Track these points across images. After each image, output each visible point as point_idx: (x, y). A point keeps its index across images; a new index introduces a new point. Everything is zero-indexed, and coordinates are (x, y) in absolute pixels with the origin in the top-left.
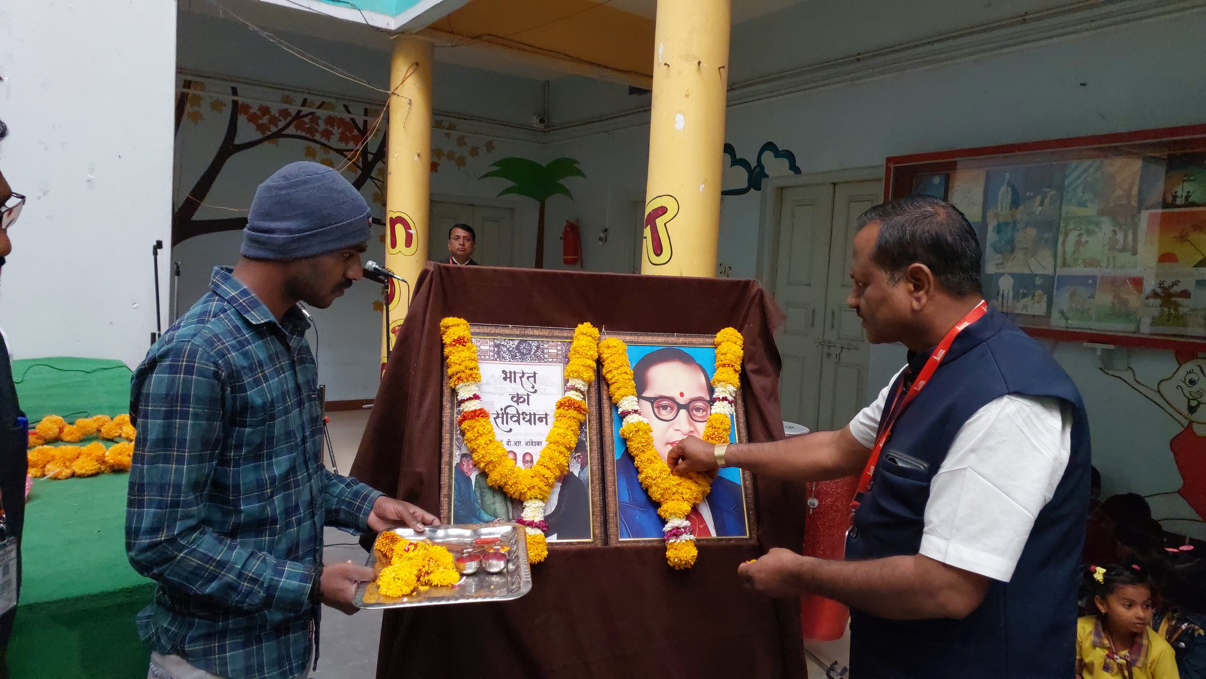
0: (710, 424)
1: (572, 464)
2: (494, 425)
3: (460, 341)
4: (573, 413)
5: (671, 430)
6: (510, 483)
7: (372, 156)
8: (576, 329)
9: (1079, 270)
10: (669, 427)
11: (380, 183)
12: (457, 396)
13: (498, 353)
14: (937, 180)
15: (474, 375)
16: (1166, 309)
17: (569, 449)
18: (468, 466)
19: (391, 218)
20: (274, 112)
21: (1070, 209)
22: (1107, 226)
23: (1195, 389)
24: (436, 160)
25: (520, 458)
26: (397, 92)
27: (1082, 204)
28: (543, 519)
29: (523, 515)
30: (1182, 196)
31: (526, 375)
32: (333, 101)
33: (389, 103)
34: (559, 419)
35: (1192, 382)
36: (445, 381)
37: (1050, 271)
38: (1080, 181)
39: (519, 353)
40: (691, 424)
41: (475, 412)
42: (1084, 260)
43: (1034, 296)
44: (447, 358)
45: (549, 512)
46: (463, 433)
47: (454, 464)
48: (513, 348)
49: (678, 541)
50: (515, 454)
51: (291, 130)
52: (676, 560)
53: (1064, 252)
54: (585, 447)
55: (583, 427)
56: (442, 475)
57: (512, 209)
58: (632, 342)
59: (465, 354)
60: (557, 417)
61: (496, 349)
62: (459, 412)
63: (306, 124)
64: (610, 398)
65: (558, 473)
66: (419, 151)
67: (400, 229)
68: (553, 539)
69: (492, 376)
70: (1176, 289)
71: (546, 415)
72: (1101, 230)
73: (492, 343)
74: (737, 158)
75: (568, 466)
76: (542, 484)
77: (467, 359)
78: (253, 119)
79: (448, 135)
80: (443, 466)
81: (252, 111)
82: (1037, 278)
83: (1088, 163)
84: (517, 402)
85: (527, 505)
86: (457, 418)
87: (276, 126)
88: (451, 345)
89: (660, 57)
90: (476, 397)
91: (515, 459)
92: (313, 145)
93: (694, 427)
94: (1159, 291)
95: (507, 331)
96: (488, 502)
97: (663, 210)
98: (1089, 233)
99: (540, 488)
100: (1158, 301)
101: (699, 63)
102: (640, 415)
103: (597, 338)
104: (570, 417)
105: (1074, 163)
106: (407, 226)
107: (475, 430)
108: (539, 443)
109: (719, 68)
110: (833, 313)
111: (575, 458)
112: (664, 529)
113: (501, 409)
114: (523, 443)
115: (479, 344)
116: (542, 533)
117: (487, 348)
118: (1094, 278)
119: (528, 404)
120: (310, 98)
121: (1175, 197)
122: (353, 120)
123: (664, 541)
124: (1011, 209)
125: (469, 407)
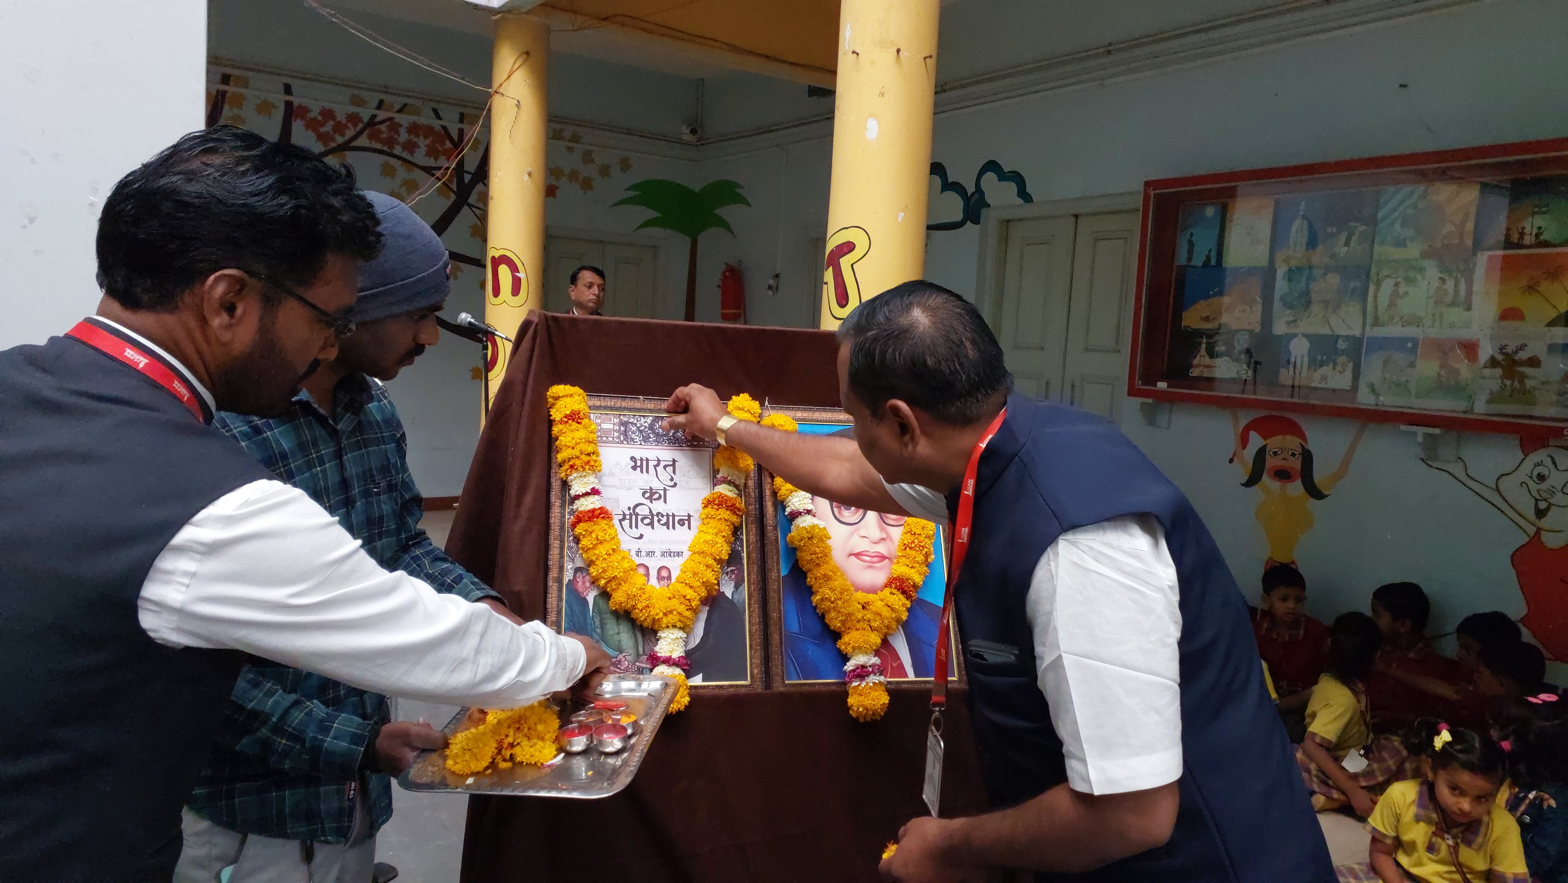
0: (908, 529)
1: (723, 582)
2: (619, 529)
3: (574, 417)
4: (725, 514)
5: (856, 537)
6: (639, 606)
7: (470, 176)
8: (730, 403)
9: (1395, 330)
10: (853, 534)
11: (481, 212)
12: (570, 490)
13: (625, 433)
14: (1210, 211)
15: (592, 463)
16: (1508, 382)
17: (719, 561)
18: (584, 583)
19: (493, 258)
20: (341, 117)
21: (1384, 250)
22: (1432, 271)
23: (1544, 486)
24: (554, 182)
25: (653, 573)
26: (501, 90)
27: (1401, 243)
28: (683, 654)
29: (657, 649)
30: (1531, 234)
31: (662, 464)
32: (419, 103)
33: (490, 105)
34: (706, 521)
35: (1541, 478)
36: (553, 471)
37: (1357, 333)
38: (1397, 214)
39: (653, 433)
40: (882, 530)
41: (593, 511)
42: (1402, 318)
43: (1335, 364)
44: (557, 439)
45: (692, 646)
46: (577, 540)
47: (566, 580)
48: (646, 427)
49: (864, 684)
50: (647, 568)
51: (362, 141)
52: (861, 709)
53: (1376, 307)
54: (741, 558)
55: (739, 533)
56: (549, 596)
57: (654, 247)
58: (804, 420)
59: (581, 434)
60: (703, 519)
61: (622, 428)
62: (572, 512)
63: (382, 132)
64: (775, 493)
65: (704, 594)
66: (530, 169)
67: (504, 271)
68: (697, 680)
69: (617, 464)
70: (1523, 355)
71: (689, 516)
72: (1423, 277)
73: (617, 421)
74: (950, 181)
75: (718, 584)
76: (682, 608)
77: (583, 440)
78: (312, 125)
79: (570, 149)
80: (550, 583)
81: (312, 115)
82: (1340, 341)
83: (1407, 189)
84: (650, 498)
85: (663, 635)
86: (569, 519)
87: (343, 135)
88: (561, 422)
89: (846, 43)
90: (595, 492)
91: (647, 575)
92: (392, 161)
93: (886, 533)
94: (1500, 357)
95: (637, 405)
96: (611, 632)
97: (849, 247)
98: (1410, 281)
99: (680, 614)
100: (1499, 372)
101: (898, 51)
102: (814, 516)
103: (757, 415)
104: (721, 519)
105: (1392, 189)
106: (514, 268)
107: (594, 536)
108: (679, 554)
109: (925, 58)
110: (1073, 386)
111: (727, 573)
112: (846, 668)
113: (629, 508)
114: (658, 554)
115: (599, 421)
116: (682, 672)
117: (611, 426)
118: (1415, 341)
119: (665, 502)
120: (388, 99)
121: (1522, 234)
122: (444, 128)
123: (845, 684)
124: (1306, 250)
125: (586, 504)
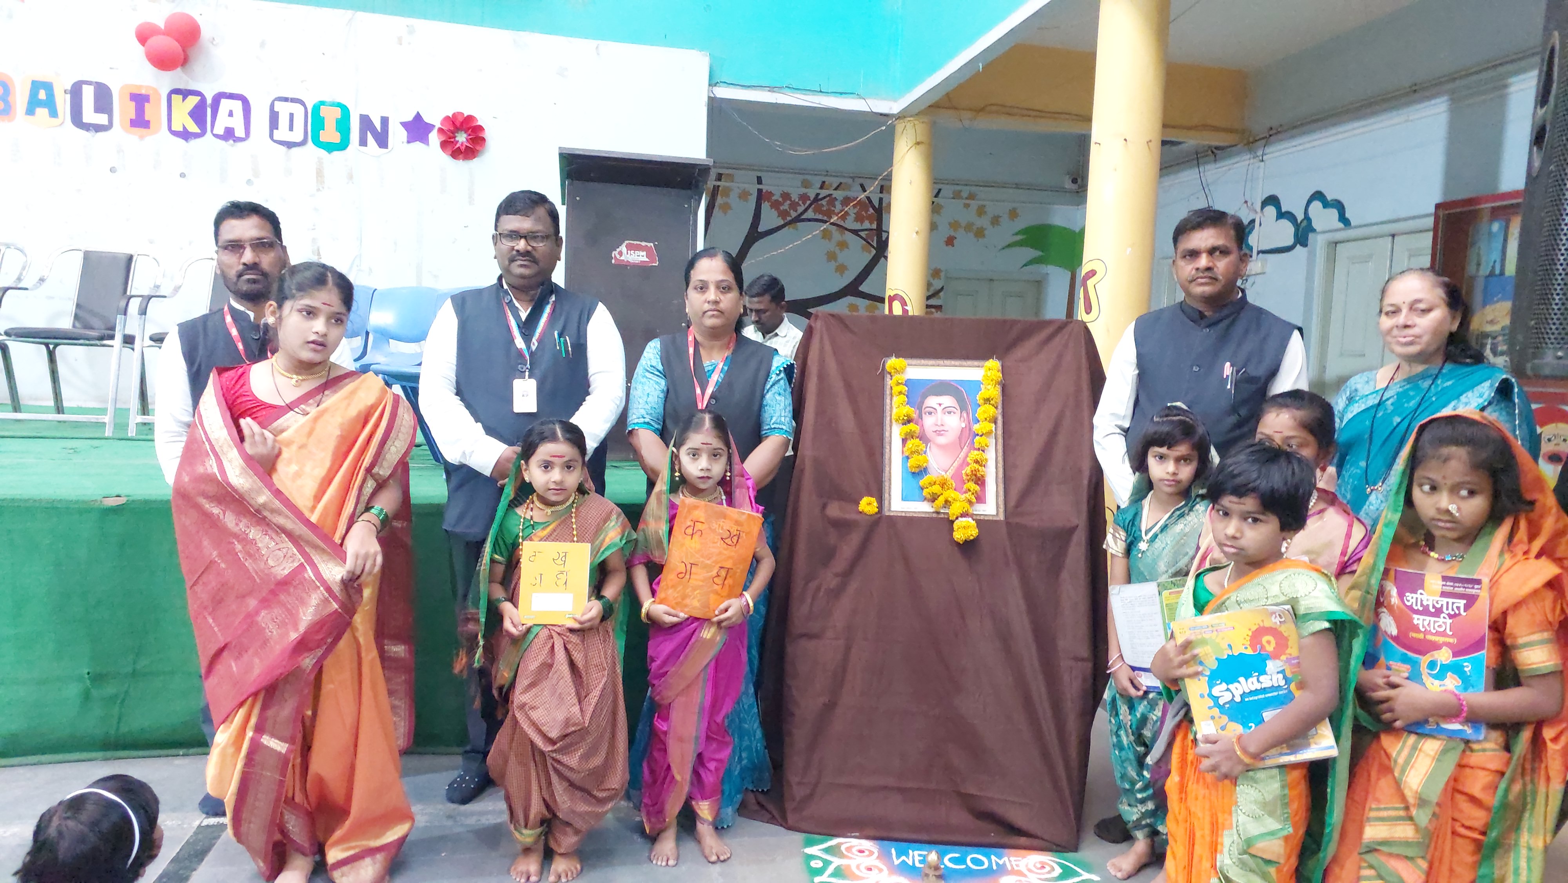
14: (1496, 227)
19: (890, 296)
20: (795, 197)
24: (953, 234)
32: (850, 181)
51: (810, 214)
57: (1037, 281)
63: (823, 205)
66: (917, 229)
67: (897, 306)
74: (1283, 210)
78: (775, 205)
79: (967, 206)
81: (774, 198)
87: (796, 211)
92: (829, 227)
97: (1093, 273)
101: (1125, 140)
106: (904, 303)
120: (828, 180)
122: (868, 198)
